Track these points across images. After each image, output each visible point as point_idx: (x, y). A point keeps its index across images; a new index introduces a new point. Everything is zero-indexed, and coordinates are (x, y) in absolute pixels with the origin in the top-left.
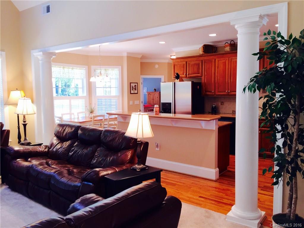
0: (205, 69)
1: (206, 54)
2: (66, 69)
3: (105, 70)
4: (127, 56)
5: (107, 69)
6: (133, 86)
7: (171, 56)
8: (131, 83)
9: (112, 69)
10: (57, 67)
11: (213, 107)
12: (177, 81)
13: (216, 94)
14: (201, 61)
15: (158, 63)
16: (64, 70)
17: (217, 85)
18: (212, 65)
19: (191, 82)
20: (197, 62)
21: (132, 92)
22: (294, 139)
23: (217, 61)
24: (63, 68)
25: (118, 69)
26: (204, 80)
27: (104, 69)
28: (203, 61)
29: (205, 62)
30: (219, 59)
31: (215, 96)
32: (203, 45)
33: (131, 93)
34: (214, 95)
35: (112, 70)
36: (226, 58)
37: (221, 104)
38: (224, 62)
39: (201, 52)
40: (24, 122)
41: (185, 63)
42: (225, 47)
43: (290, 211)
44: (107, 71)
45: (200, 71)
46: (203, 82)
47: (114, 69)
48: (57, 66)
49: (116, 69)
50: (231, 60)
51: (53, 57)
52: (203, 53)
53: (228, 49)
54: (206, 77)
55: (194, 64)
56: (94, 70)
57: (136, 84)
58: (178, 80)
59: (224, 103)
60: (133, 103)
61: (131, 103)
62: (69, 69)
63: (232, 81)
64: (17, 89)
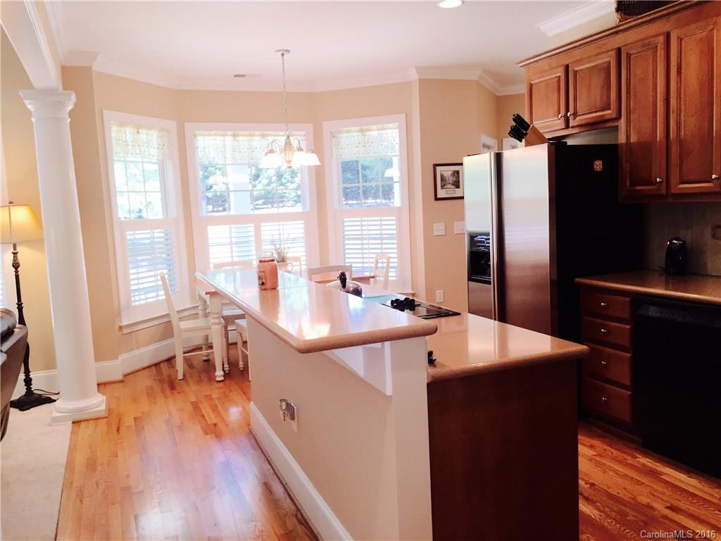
2: (244, 138)
3: (361, 131)
8: (435, 166)
9: (380, 126)
10: (215, 135)
13: (674, 191)
14: (614, 53)
16: (238, 141)
18: (655, 61)
21: (441, 194)
23: (676, 41)
24: (234, 136)
25: (396, 124)
26: (628, 132)
27: (357, 128)
28: (623, 51)
29: (629, 57)
30: (684, 30)
31: (669, 200)
33: (437, 199)
34: (666, 195)
35: (379, 130)
37: (714, 236)
38: (703, 40)
41: (561, 71)
44: (365, 133)
45: (613, 94)
46: (623, 140)
47: (385, 126)
48: (212, 133)
49: (391, 125)
55: (592, 72)
56: (331, 133)
58: (520, 141)
60: (448, 229)
61: (439, 229)
62: (252, 138)
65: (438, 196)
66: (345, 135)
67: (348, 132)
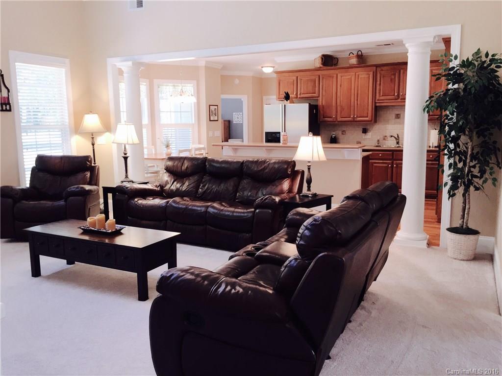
0: (324, 88)
1: (325, 68)
3: (174, 86)
4: (205, 66)
5: (176, 84)
6: (213, 110)
7: (262, 67)
8: (210, 106)
11: (332, 136)
12: (287, 103)
13: (338, 120)
14: (318, 76)
15: (239, 77)
17: (339, 108)
18: (333, 82)
19: (308, 104)
20: (313, 78)
22: (469, 155)
23: (340, 77)
25: (192, 85)
26: (322, 101)
27: (172, 84)
28: (321, 76)
29: (323, 78)
30: (342, 74)
31: (337, 123)
32: (320, 54)
33: (210, 120)
34: (335, 122)
36: (352, 73)
37: (343, 134)
38: (349, 78)
39: (318, 64)
40: (125, 154)
41: (295, 78)
42: (349, 58)
43: (463, 222)
44: (176, 87)
45: (317, 89)
46: (320, 104)
47: (186, 85)
49: (189, 85)
50: (358, 76)
51: (142, 68)
52: (322, 66)
53: (354, 61)
54: (324, 98)
55: (308, 80)
56: (158, 85)
57: (216, 107)
58: (287, 101)
59: (347, 132)
60: (213, 134)
61: (211, 134)
63: (359, 103)
64: (91, 112)
65: (211, 119)
66: (165, 87)
67: (167, 86)
